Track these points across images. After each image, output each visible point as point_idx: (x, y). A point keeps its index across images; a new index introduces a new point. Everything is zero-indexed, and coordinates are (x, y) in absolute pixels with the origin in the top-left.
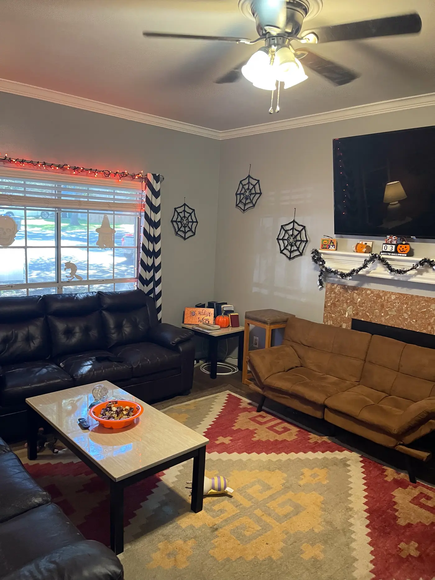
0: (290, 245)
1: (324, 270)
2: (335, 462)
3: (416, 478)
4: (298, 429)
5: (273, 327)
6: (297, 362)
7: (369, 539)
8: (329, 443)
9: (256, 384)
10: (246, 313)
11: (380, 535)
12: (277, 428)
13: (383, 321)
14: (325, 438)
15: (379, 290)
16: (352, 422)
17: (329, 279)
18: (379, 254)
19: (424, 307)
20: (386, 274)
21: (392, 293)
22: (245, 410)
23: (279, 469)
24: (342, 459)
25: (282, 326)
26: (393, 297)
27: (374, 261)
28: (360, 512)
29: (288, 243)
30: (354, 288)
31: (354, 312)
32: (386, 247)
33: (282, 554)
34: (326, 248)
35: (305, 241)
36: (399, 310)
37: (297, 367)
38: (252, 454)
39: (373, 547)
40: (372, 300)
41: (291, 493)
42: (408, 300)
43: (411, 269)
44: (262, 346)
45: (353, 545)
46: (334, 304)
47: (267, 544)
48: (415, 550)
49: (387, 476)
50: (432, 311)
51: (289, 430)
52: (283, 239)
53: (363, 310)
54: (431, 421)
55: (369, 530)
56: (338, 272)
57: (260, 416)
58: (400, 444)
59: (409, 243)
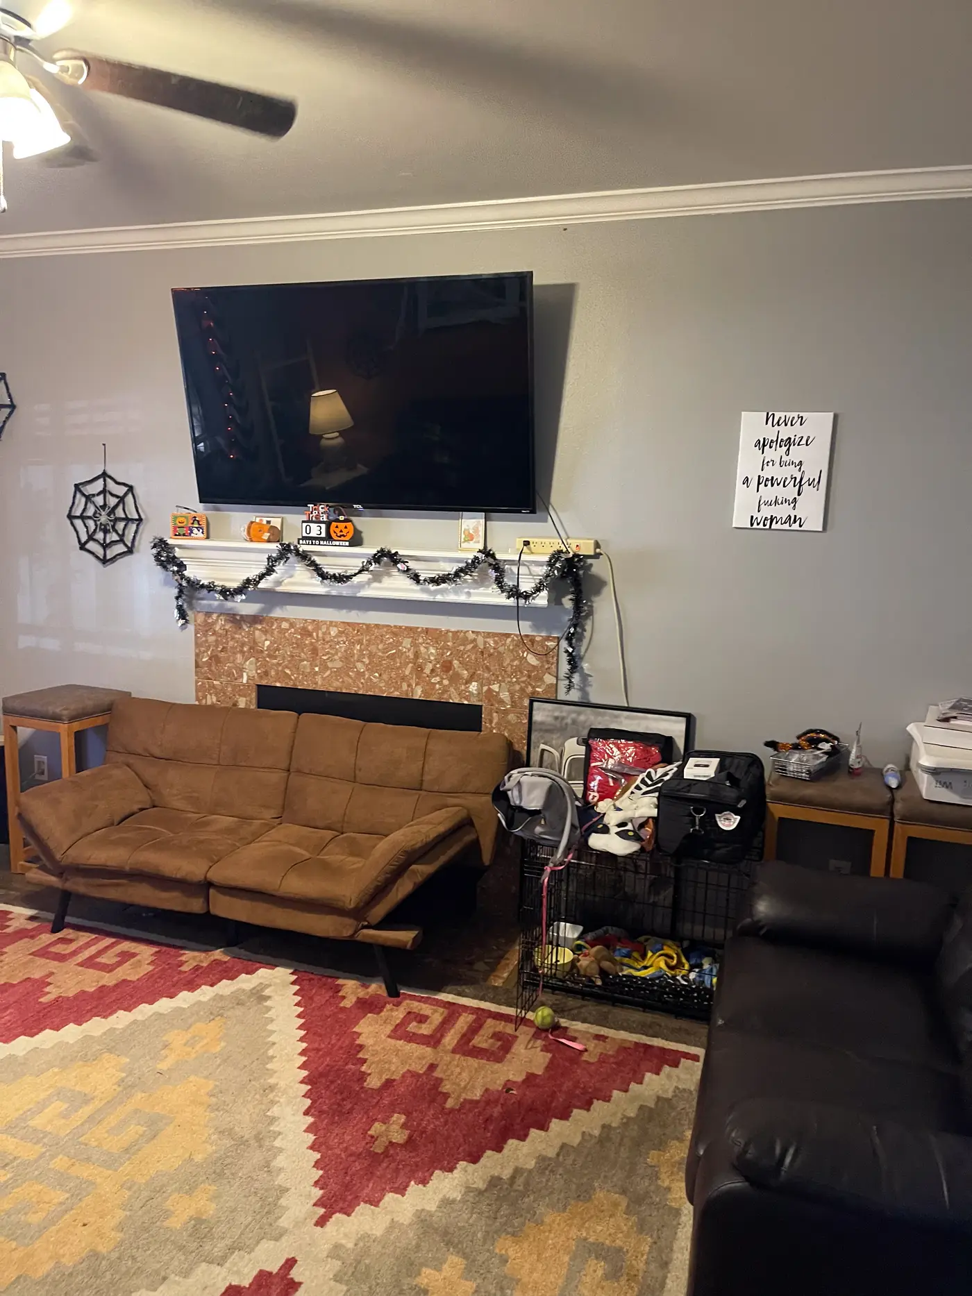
0: (101, 529)
1: (184, 583)
2: (238, 1000)
3: (399, 987)
4: (155, 949)
5: (77, 726)
6: (142, 797)
7: (311, 1138)
8: (225, 962)
9: (43, 868)
10: (5, 700)
11: (333, 1123)
12: (103, 960)
13: (320, 683)
14: (218, 954)
15: (306, 620)
16: (265, 905)
17: (200, 604)
18: (296, 543)
19: (391, 646)
20: (316, 586)
21: (331, 622)
22: (21, 934)
23: (110, 1051)
24: (254, 988)
25: (99, 721)
26: (333, 632)
27: (288, 558)
28: (291, 1087)
29: (96, 525)
30: (255, 620)
31: (259, 671)
32: (308, 527)
33: (120, 1235)
34: (184, 535)
35: (136, 520)
36: (347, 658)
37: (142, 810)
38: (41, 1035)
39: (319, 1151)
40: (294, 641)
41: (139, 1095)
42: (362, 634)
43: (360, 572)
44: (55, 775)
45: (280, 1161)
46: (215, 658)
47: (84, 1225)
48: (400, 1131)
49: (344, 998)
50: (405, 652)
51: (134, 955)
52: (82, 517)
53: (279, 664)
54: (414, 867)
55: (310, 1120)
56: (215, 586)
57: (63, 941)
58: (364, 927)
59: (353, 518)
